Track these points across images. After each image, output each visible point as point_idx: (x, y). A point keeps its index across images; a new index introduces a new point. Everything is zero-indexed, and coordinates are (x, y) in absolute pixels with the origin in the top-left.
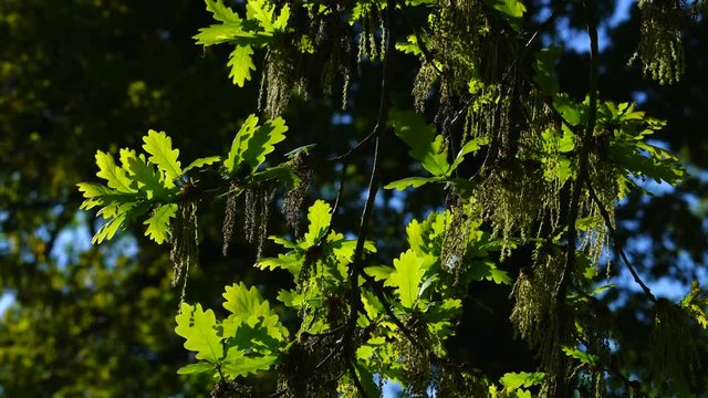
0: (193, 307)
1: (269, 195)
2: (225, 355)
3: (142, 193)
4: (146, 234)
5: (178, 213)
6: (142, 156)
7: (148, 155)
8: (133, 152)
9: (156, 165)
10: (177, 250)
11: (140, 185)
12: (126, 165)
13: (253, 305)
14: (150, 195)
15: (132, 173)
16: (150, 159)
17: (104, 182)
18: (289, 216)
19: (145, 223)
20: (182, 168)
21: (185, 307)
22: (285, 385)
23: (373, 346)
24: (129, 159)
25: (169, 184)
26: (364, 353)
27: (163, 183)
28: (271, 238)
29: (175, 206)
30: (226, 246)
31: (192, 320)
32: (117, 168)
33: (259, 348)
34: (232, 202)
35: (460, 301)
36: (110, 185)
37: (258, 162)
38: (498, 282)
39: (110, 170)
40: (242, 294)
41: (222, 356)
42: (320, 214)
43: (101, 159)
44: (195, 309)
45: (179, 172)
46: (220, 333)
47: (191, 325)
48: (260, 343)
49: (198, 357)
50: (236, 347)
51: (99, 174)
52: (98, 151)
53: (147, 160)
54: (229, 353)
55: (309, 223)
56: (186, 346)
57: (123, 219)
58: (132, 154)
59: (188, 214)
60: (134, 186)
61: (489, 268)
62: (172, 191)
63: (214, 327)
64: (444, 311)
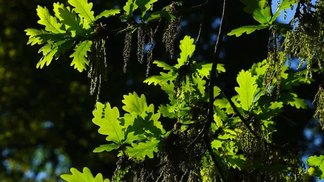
0: (104, 105)
1: (154, 31)
2: (126, 138)
3: (68, 33)
4: (72, 65)
5: (93, 47)
6: (68, 8)
7: (72, 7)
8: (62, 5)
9: (77, 14)
10: (93, 70)
11: (67, 27)
12: (57, 14)
13: (143, 107)
14: (73, 34)
15: (61, 19)
16: (73, 10)
17: (43, 27)
18: (167, 46)
19: (71, 57)
20: (95, 15)
21: (99, 105)
22: (166, 158)
23: (221, 140)
24: (59, 9)
25: (86, 26)
26: (216, 144)
27: (82, 25)
28: (155, 62)
29: (91, 42)
30: (126, 65)
31: (103, 114)
32: (51, 17)
33: (148, 135)
34: (129, 36)
35: (282, 103)
36: (47, 29)
37: (146, 9)
38: (298, 107)
39: (46, 19)
40: (135, 100)
41: (123, 138)
42: (188, 46)
43: (41, 11)
44: (105, 107)
45: (93, 19)
46: (122, 123)
47: (103, 117)
48: (148, 132)
49: (108, 139)
50: (133, 132)
51: (39, 22)
52: (38, 6)
53: (71, 10)
54: (128, 136)
55: (181, 51)
56: (100, 131)
57: (56, 51)
58: (62, 6)
59: (99, 46)
60: (63, 28)
61: (293, 96)
62: (88, 31)
63: (118, 119)
64: (271, 110)
